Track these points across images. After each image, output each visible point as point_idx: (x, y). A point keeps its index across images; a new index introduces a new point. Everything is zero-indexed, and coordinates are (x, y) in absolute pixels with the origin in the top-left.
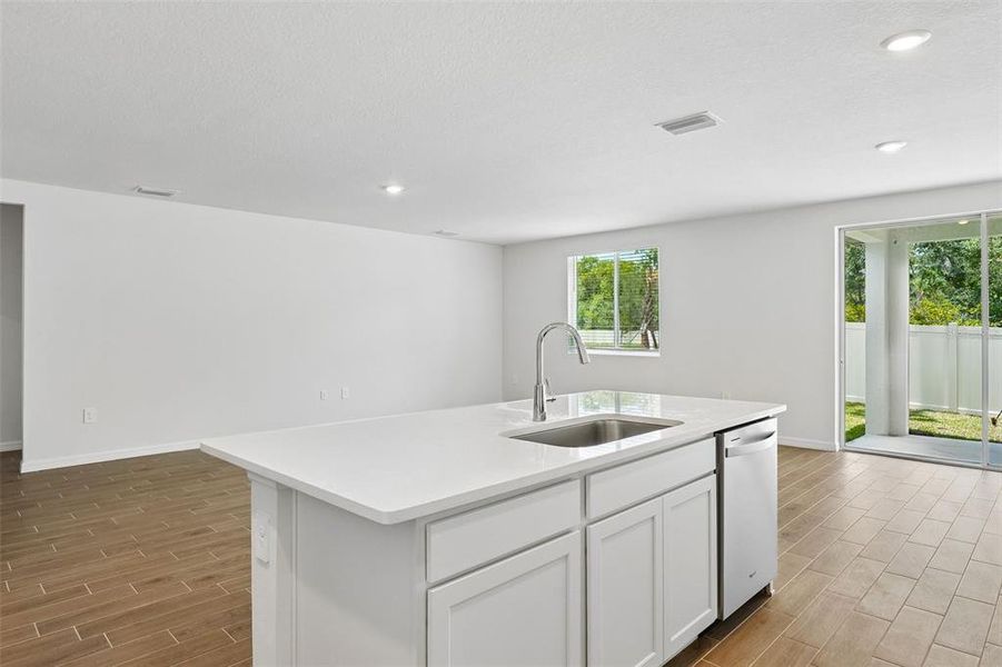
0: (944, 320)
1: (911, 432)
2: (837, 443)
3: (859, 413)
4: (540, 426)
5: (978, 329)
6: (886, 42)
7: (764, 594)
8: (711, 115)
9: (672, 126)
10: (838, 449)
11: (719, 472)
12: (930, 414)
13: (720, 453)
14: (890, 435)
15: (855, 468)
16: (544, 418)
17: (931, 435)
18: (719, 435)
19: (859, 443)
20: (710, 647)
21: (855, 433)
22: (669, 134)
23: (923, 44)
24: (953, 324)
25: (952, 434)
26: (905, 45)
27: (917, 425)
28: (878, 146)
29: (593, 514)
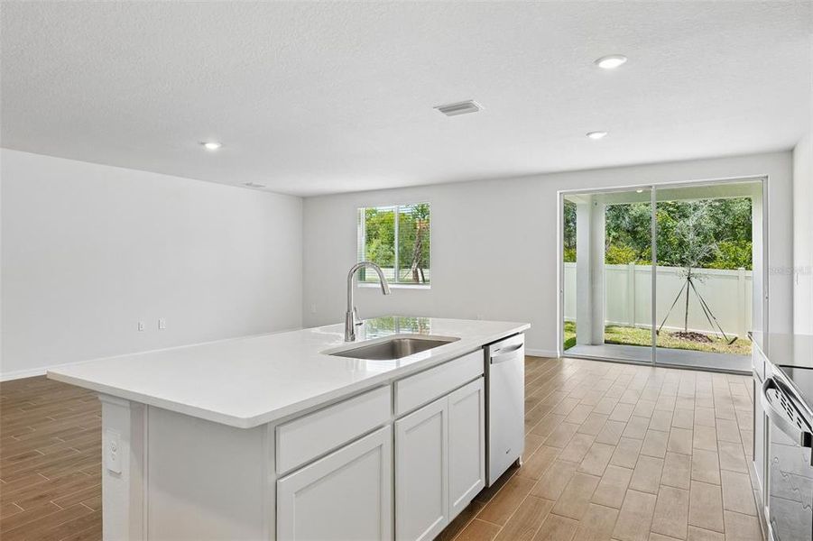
0: (626, 261)
1: (606, 342)
2: (558, 352)
3: (570, 330)
4: (351, 345)
5: (648, 267)
6: (598, 61)
7: (515, 466)
8: (475, 102)
9: (447, 110)
10: (559, 355)
11: (486, 375)
12: (617, 329)
13: (487, 361)
14: (592, 345)
15: (571, 369)
16: (353, 339)
17: (619, 343)
18: (486, 347)
19: (572, 351)
20: (480, 507)
21: (571, 344)
22: (444, 115)
23: (621, 66)
24: (632, 263)
25: (632, 342)
26: (610, 64)
27: (610, 337)
28: (588, 134)
29: (400, 411)
